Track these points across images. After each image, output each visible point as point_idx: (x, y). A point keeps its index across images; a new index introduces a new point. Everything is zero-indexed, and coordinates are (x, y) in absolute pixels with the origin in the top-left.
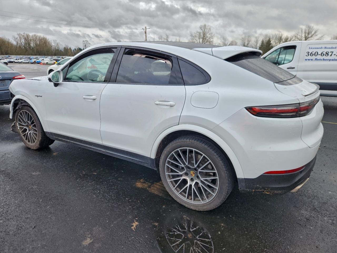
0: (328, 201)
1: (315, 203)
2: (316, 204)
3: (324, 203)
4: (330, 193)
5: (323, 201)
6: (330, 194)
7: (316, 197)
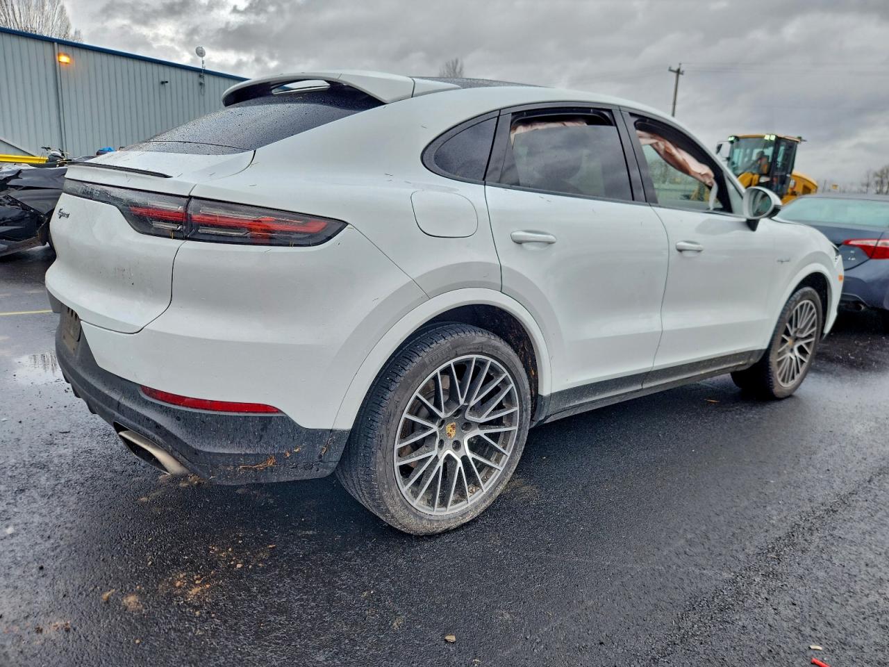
0: (13, 501)
1: (48, 479)
2: (43, 479)
3: (22, 491)
4: (10, 530)
5: (27, 493)
6: (7, 526)
7: (50, 493)
